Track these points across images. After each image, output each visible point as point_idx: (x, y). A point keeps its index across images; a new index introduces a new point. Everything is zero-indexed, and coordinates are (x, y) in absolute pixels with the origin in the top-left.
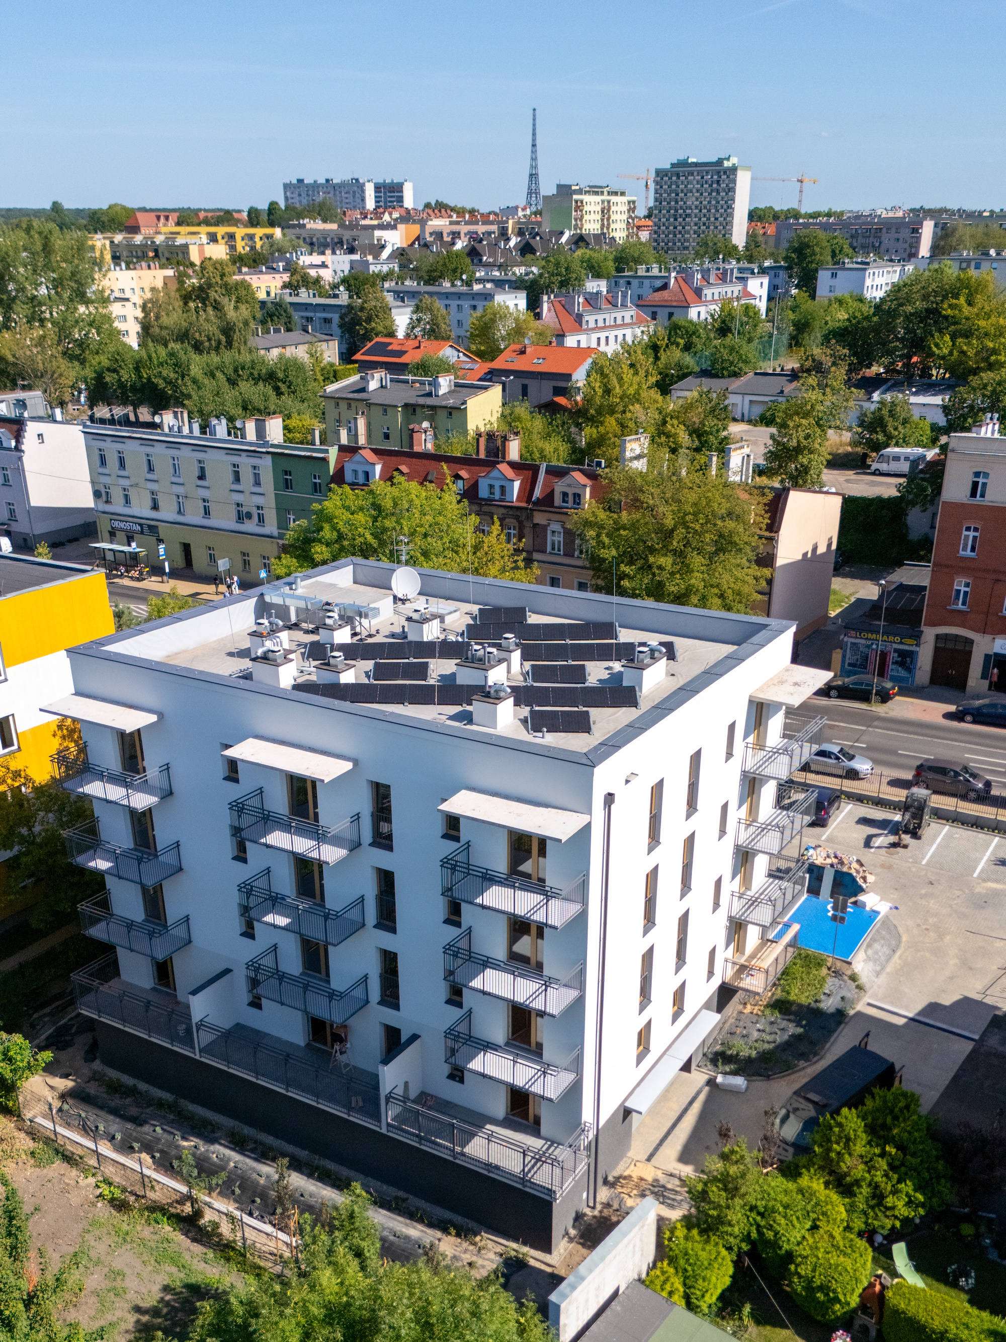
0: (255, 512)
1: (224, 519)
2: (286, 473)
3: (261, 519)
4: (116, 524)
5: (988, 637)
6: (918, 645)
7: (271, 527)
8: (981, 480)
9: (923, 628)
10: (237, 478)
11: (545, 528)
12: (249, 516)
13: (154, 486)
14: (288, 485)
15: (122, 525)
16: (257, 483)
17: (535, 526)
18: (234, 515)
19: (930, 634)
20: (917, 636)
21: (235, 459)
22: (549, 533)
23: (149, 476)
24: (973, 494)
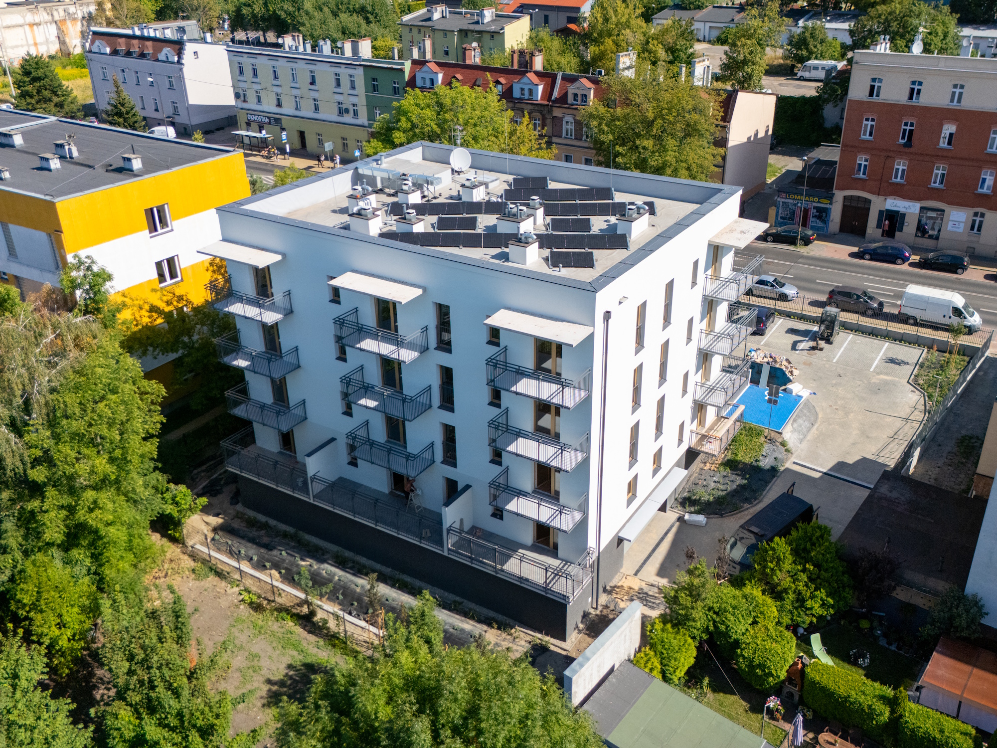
0: (351, 108)
1: (329, 113)
2: (374, 80)
3: (356, 113)
4: (251, 117)
5: (882, 198)
6: (831, 204)
7: (363, 119)
8: (877, 84)
9: (835, 191)
10: (338, 84)
11: (561, 119)
12: (347, 111)
13: (278, 90)
14: (375, 88)
15: (255, 118)
16: (353, 87)
17: (554, 118)
18: (336, 111)
19: (839, 196)
20: (830, 197)
21: (337, 70)
22: (564, 123)
23: (275, 82)
24: (871, 94)
